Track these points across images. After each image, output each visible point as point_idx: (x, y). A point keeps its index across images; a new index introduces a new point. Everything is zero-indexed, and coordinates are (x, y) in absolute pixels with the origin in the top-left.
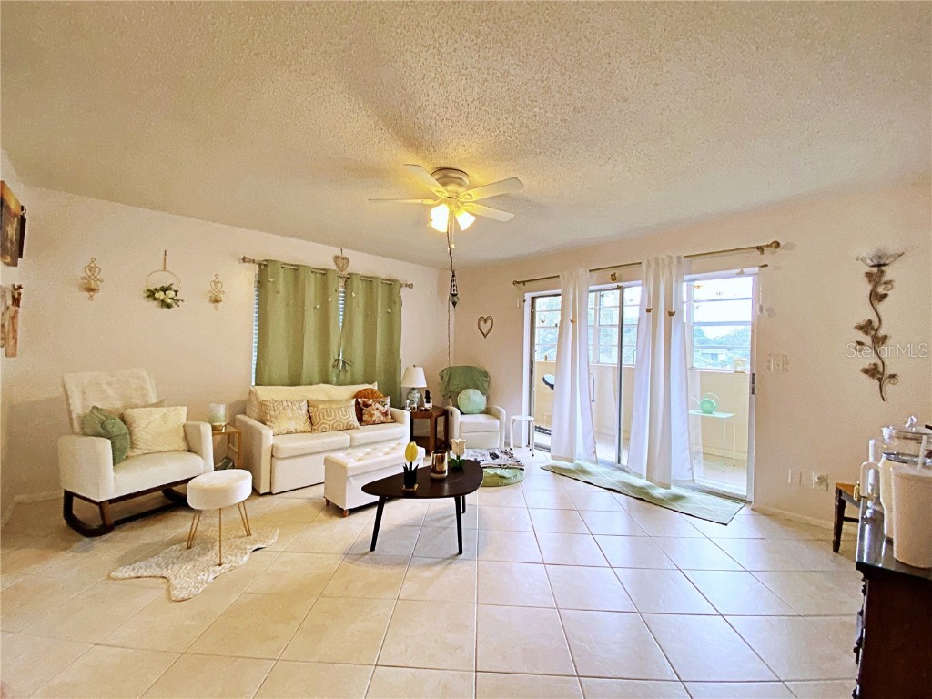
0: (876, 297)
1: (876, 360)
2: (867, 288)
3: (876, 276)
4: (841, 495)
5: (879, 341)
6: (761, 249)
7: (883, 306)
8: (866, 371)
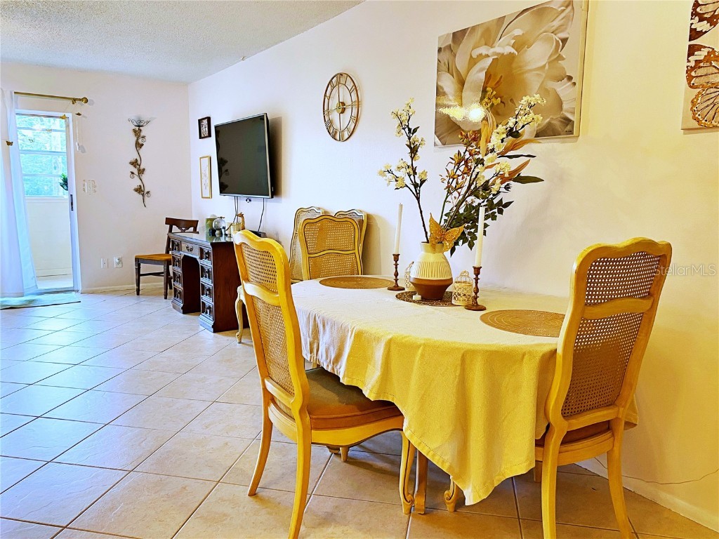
0: (139, 146)
1: (140, 183)
2: (133, 139)
3: (137, 133)
4: (138, 261)
5: (141, 172)
6: (74, 100)
7: (142, 151)
8: (136, 190)
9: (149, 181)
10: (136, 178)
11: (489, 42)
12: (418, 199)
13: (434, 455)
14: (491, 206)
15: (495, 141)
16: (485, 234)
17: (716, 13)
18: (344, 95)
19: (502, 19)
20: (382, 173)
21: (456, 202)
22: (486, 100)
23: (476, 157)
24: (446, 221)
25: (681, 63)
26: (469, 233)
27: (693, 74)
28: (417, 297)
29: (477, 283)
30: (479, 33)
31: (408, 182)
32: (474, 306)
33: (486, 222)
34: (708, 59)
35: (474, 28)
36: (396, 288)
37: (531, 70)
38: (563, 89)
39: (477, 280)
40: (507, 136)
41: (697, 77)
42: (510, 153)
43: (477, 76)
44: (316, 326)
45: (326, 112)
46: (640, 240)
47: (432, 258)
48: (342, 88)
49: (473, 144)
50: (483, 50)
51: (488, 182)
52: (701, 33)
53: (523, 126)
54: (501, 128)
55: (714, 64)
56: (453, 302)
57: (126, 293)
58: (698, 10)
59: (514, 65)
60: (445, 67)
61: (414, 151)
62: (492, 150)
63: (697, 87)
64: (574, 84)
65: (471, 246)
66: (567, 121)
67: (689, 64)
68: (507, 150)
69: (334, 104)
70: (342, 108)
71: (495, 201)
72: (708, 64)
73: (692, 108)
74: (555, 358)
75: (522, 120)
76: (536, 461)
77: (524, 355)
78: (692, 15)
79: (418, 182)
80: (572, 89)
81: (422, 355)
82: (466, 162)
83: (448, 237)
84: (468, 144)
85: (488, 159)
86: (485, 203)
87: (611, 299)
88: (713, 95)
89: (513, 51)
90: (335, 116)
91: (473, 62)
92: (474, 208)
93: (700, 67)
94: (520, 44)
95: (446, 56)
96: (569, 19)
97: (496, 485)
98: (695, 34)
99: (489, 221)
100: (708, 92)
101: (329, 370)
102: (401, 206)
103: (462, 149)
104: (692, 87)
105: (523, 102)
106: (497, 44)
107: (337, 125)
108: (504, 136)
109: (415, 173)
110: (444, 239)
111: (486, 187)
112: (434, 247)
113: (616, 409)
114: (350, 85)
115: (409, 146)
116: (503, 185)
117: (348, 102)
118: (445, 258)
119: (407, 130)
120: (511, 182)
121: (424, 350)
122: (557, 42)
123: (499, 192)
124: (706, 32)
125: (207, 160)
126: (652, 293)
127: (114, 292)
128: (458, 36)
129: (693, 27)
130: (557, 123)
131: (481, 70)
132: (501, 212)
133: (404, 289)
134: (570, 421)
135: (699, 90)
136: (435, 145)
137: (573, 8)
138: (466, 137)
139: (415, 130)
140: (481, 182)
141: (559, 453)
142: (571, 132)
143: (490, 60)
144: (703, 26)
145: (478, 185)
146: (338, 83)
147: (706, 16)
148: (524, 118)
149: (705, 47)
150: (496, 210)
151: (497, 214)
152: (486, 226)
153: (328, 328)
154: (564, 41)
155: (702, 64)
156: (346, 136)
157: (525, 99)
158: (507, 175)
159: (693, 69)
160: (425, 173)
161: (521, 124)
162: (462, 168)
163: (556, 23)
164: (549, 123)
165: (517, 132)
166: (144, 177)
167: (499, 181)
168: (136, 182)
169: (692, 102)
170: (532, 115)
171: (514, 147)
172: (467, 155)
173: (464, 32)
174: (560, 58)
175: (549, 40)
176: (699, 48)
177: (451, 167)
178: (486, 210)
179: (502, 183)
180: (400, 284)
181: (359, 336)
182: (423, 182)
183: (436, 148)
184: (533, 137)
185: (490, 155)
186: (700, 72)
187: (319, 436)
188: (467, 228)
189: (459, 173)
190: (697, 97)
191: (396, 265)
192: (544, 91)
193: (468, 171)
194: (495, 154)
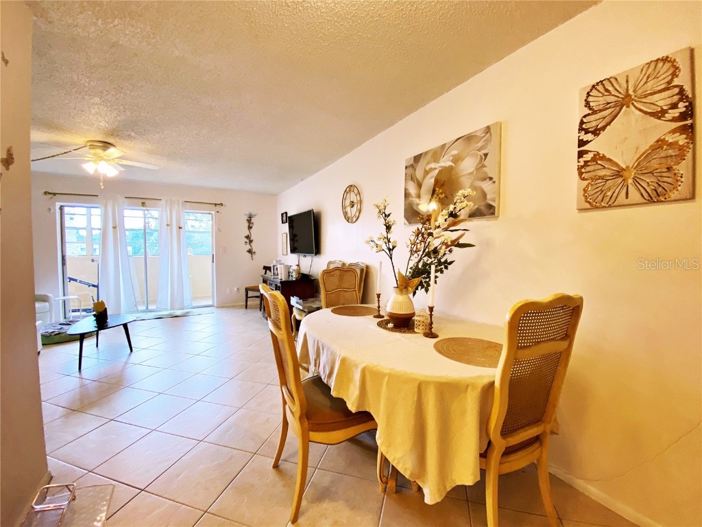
0: (250, 228)
1: (250, 247)
2: (247, 224)
3: (249, 221)
4: (247, 290)
5: (251, 242)
6: (216, 205)
7: (252, 230)
8: (248, 251)
9: (255, 247)
10: (248, 245)
11: (436, 160)
12: (391, 258)
13: (398, 463)
14: (440, 263)
15: (441, 220)
16: (436, 282)
17: (599, 127)
18: (353, 197)
19: (444, 145)
20: (367, 242)
21: (417, 260)
22: (435, 195)
23: (429, 231)
24: (410, 272)
25: (573, 163)
26: (425, 282)
27: (583, 170)
28: (391, 325)
29: (431, 317)
30: (429, 156)
31: (384, 247)
32: (430, 334)
33: (436, 274)
34: (594, 159)
35: (426, 153)
36: (379, 316)
37: (465, 175)
38: (486, 186)
39: (431, 315)
40: (449, 217)
41: (586, 172)
42: (451, 229)
43: (429, 182)
44: (318, 349)
45: (344, 207)
46: (560, 296)
47: (401, 298)
48: (352, 193)
49: (427, 223)
50: (433, 165)
51: (436, 248)
52: (588, 142)
53: (460, 210)
54: (445, 212)
55: (599, 162)
56: (416, 330)
57: (240, 307)
58: (584, 126)
59: (453, 173)
60: (411, 177)
61: (388, 228)
62: (439, 227)
63: (586, 180)
64: (494, 182)
65: (427, 291)
66: (490, 207)
67: (579, 164)
68: (449, 226)
69: (347, 203)
70: (352, 204)
71: (443, 260)
72: (595, 163)
73: (584, 194)
74: (494, 388)
75: (459, 206)
76: (481, 469)
77: (467, 386)
78: (579, 130)
79: (391, 248)
80: (493, 185)
81: (388, 382)
82: (423, 234)
83: (411, 284)
84: (424, 223)
85: (435, 232)
86: (436, 261)
87: (538, 342)
88: (601, 184)
89: (451, 164)
90: (348, 209)
91: (427, 173)
92: (427, 264)
93: (588, 166)
94: (457, 159)
95: (410, 171)
96: (488, 141)
97: (449, 490)
98: (582, 143)
99: (438, 274)
100: (596, 182)
101: (325, 382)
102: (381, 263)
103: (420, 226)
104: (584, 179)
105: (459, 194)
106: (442, 160)
107: (349, 214)
108: (447, 217)
109: (389, 241)
110: (408, 286)
111: (435, 251)
112: (401, 291)
113: (543, 425)
114: (356, 191)
115: (385, 225)
116: (448, 249)
117: (355, 201)
118: (410, 299)
119: (384, 215)
120: (453, 247)
121: (389, 379)
122: (481, 156)
123: (445, 254)
124: (591, 141)
125: (285, 235)
126: (568, 335)
127: (233, 307)
128: (417, 159)
129: (580, 138)
130: (483, 208)
131: (431, 178)
132: (446, 268)
133: (383, 317)
134: (507, 439)
135: (588, 182)
136: (405, 224)
137: (491, 134)
138: (423, 219)
139: (389, 215)
140: (432, 248)
141: (500, 464)
142: (493, 214)
143: (437, 171)
144: (589, 137)
145: (430, 250)
146: (350, 191)
147: (590, 130)
148: (460, 204)
149: (591, 151)
150: (443, 266)
151: (444, 269)
152: (436, 277)
153: (325, 352)
154: (486, 155)
155: (589, 164)
156: (354, 220)
157: (460, 192)
158: (449, 243)
159: (582, 167)
160: (395, 242)
161: (458, 209)
162: (420, 238)
163: (480, 144)
164: (478, 209)
165: (456, 214)
166: (252, 244)
167: (444, 247)
168: (248, 247)
169: (584, 190)
170: (466, 202)
171: (454, 224)
172: (423, 229)
173: (421, 155)
174: (484, 166)
175: (475, 155)
176: (587, 152)
177: (413, 238)
178: (436, 266)
179: (446, 248)
180: (382, 313)
181: (343, 361)
182: (394, 247)
183: (406, 226)
184: (466, 217)
185: (437, 230)
186: (588, 169)
187: (314, 436)
188: (424, 278)
189: (418, 241)
190: (587, 186)
191: (379, 301)
192: (474, 188)
193: (424, 240)
194: (441, 229)
